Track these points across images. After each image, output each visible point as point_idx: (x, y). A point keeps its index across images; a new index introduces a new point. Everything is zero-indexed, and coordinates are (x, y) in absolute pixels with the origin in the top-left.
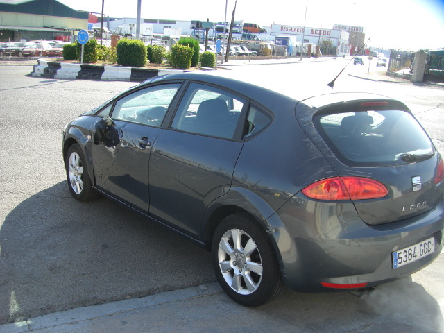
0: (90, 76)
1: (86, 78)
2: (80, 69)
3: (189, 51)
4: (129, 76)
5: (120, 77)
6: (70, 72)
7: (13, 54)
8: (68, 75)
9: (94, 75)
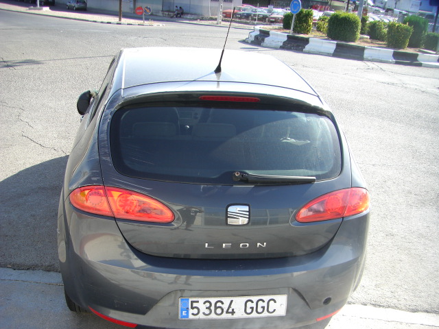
0: (293, 46)
1: (289, 49)
2: (286, 39)
3: (407, 30)
4: (332, 51)
5: (322, 50)
6: (276, 40)
7: (259, 20)
8: (274, 44)
9: (298, 46)
